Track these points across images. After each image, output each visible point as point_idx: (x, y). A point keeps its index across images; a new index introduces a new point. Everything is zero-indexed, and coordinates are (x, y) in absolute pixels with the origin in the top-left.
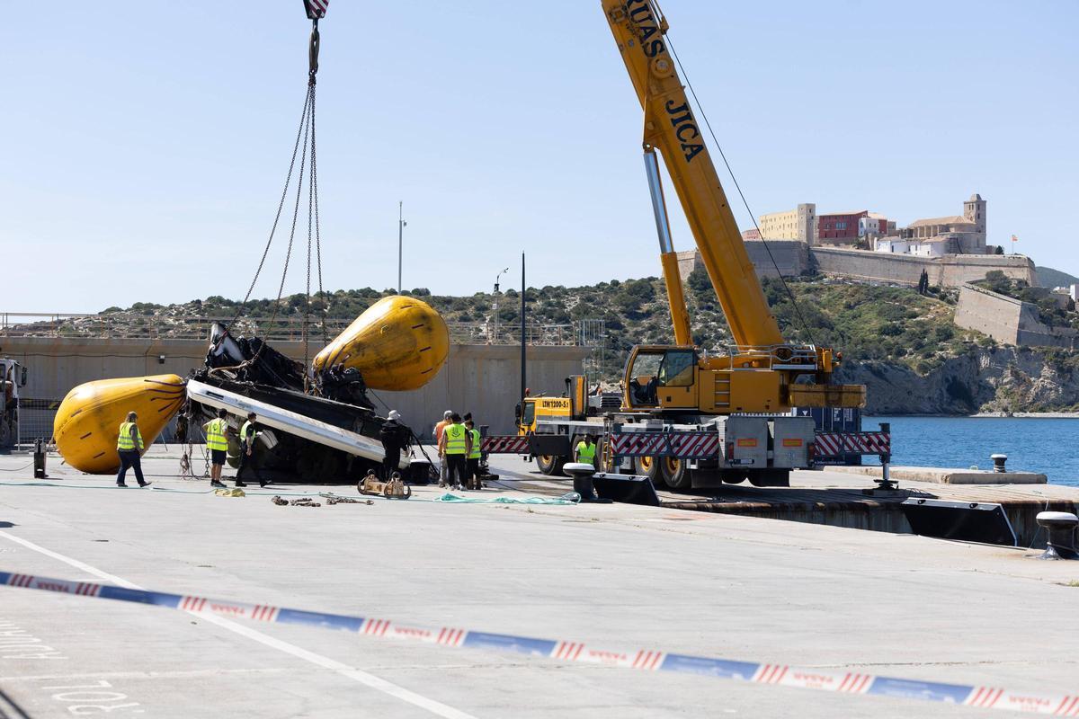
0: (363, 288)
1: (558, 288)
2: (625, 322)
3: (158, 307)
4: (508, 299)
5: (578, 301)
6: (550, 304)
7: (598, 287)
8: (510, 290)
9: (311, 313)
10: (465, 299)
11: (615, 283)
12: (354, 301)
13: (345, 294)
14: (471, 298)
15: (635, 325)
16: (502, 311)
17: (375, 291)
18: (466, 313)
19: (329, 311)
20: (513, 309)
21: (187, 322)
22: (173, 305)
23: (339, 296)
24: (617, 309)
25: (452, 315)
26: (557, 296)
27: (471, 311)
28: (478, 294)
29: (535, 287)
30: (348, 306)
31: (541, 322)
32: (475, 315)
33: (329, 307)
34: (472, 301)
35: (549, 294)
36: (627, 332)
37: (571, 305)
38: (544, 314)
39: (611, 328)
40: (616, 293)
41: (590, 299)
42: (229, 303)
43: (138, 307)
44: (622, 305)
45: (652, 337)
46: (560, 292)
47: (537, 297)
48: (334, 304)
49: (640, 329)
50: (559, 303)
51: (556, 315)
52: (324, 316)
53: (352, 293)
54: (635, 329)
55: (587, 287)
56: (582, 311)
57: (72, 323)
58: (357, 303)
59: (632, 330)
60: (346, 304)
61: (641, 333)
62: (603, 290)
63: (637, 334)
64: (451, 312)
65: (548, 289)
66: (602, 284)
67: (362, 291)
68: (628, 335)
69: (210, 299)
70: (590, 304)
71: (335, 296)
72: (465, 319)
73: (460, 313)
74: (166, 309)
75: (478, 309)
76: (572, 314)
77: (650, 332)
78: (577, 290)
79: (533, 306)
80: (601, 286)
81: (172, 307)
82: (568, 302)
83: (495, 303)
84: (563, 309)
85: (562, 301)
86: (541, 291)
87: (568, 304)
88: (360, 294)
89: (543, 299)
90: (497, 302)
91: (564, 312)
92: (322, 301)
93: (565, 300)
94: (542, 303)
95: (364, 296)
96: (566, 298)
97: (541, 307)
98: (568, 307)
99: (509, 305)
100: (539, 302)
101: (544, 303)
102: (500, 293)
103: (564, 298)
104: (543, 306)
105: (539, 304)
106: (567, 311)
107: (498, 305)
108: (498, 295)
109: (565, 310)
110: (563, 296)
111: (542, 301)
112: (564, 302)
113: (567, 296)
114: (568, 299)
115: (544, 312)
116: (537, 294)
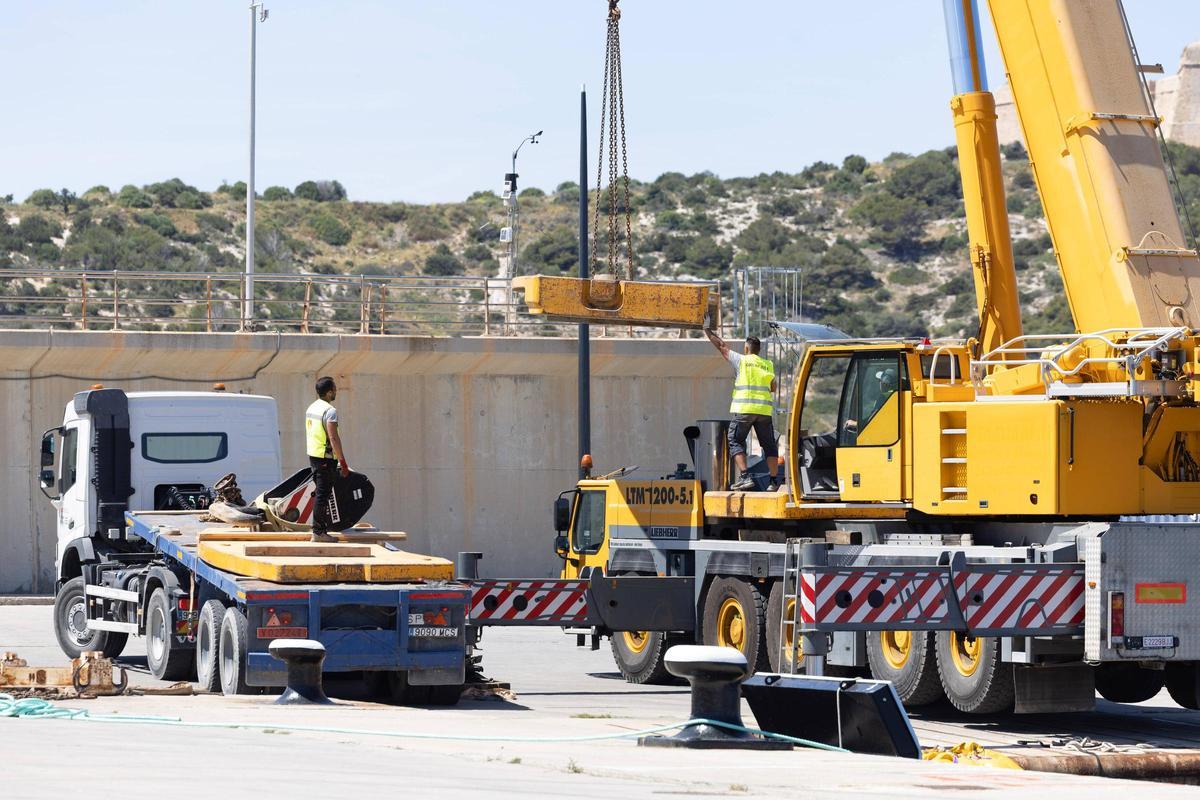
0: (162, 180)
1: (699, 178)
2: (883, 267)
4: (561, 210)
5: (754, 214)
6: (675, 222)
7: (808, 174)
8: (564, 185)
9: (20, 248)
10: (441, 209)
11: (856, 164)
12: (137, 219)
13: (112, 198)
14: (459, 207)
15: (910, 277)
16: (545, 242)
17: (192, 190)
18: (444, 250)
19: (71, 241)
23: (96, 202)
24: (860, 234)
25: (408, 253)
26: (696, 200)
27: (458, 241)
28: (477, 195)
30: (119, 230)
31: (652, 272)
32: (470, 255)
33: (67, 234)
34: (460, 214)
35: (673, 196)
36: (886, 297)
37: (735, 222)
38: (658, 248)
39: (845, 287)
40: (856, 191)
41: (784, 209)
44: (874, 224)
45: (956, 312)
46: (704, 190)
47: (642, 202)
48: (82, 224)
49: (923, 290)
50: (700, 219)
51: (692, 252)
52: (54, 256)
53: (131, 196)
54: (909, 291)
55: (778, 174)
56: (765, 242)
58: (145, 222)
59: (901, 293)
60: (115, 224)
61: (929, 301)
62: (822, 182)
63: (915, 303)
64: (404, 246)
65: (670, 181)
66: (821, 167)
67: (157, 189)
68: (889, 307)
70: (787, 222)
71: (83, 205)
72: (443, 266)
73: (426, 250)
75: (476, 236)
76: (738, 250)
77: (951, 299)
78: (751, 183)
79: (628, 226)
80: (815, 173)
82: (726, 216)
83: (524, 221)
84: (713, 237)
85: (709, 213)
86: (652, 186)
87: (725, 222)
88: (153, 197)
89: (656, 209)
90: (531, 217)
91: (714, 245)
92: (47, 215)
93: (718, 211)
94: (653, 220)
95: (163, 203)
96: (721, 205)
97: (651, 231)
98: (726, 231)
99: (563, 225)
100: (646, 216)
101: (660, 218)
102: (539, 193)
103: (714, 204)
104: (656, 226)
105: (645, 222)
106: (723, 242)
107: (533, 227)
108: (533, 199)
109: (718, 239)
110: (711, 199)
111: (653, 214)
112: (715, 216)
113: (722, 200)
114: (724, 207)
115: (660, 244)
116: (640, 194)
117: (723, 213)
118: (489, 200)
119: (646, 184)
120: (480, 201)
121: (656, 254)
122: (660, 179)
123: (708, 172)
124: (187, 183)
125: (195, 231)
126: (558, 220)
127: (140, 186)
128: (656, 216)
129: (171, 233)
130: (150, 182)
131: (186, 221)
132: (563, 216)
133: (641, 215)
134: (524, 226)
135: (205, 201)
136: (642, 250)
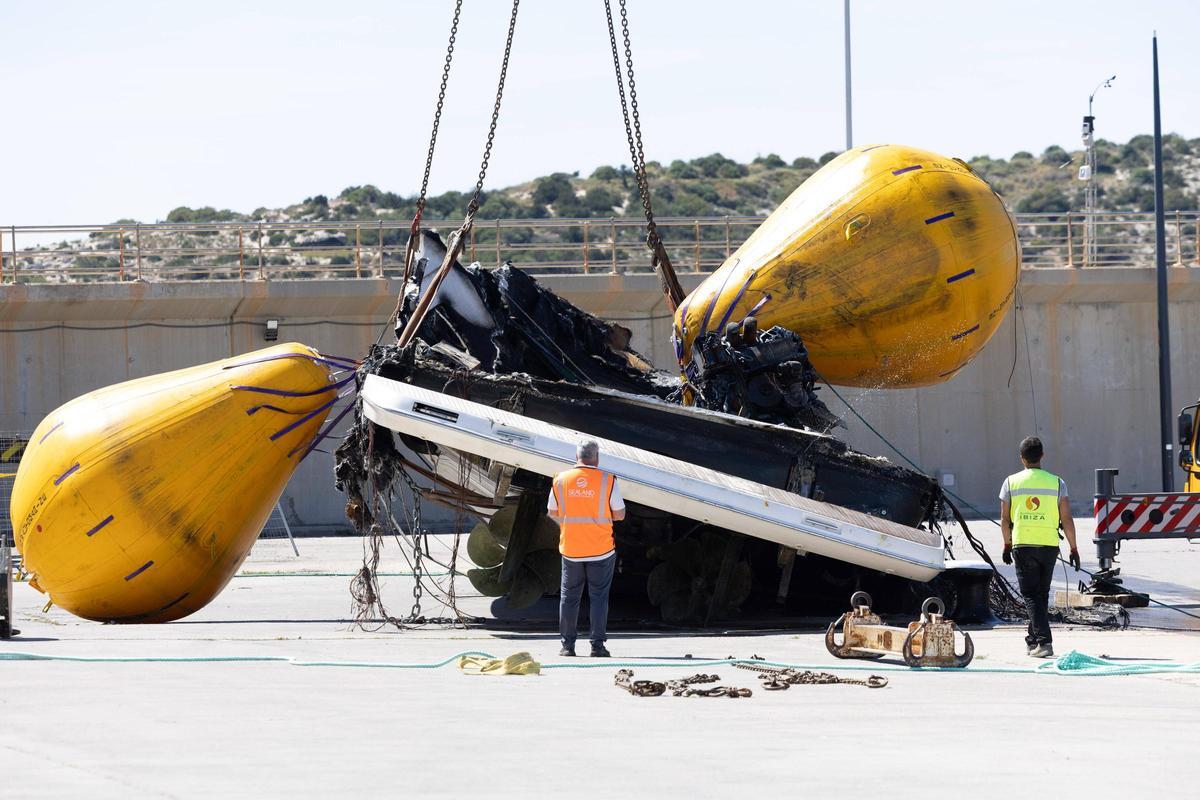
3: (227, 216)
4: (1048, 170)
6: (1148, 178)
8: (1051, 149)
12: (684, 188)
13: (663, 171)
16: (1035, 198)
17: (731, 162)
19: (629, 209)
20: (1059, 192)
21: (297, 248)
22: (263, 210)
26: (1162, 158)
29: (1109, 139)
30: (670, 198)
33: (626, 203)
35: (1145, 155)
38: (1133, 200)
42: (392, 201)
43: (180, 216)
46: (1169, 149)
47: (1117, 161)
48: (639, 194)
53: (679, 169)
57: (30, 261)
58: (692, 191)
60: (667, 194)
65: (1141, 142)
67: (701, 162)
69: (347, 193)
74: (245, 220)
79: (1107, 182)
81: (258, 214)
82: (1191, 170)
83: (1017, 180)
84: (1180, 189)
85: (1176, 168)
86: (1126, 147)
87: (1191, 176)
88: (698, 169)
89: (1130, 166)
90: (1021, 176)
91: (1181, 196)
92: (608, 187)
93: (1184, 167)
94: (1128, 175)
95: (708, 174)
96: (1186, 161)
97: (1126, 185)
98: (1191, 184)
99: (1050, 183)
100: (1122, 172)
101: (1134, 175)
102: (1029, 156)
103: (1179, 161)
104: (1131, 181)
105: (1122, 177)
106: (1189, 193)
107: (1025, 185)
108: (1024, 161)
109: (1185, 191)
110: (1177, 156)
111: (1128, 171)
112: (1181, 171)
113: (1187, 157)
114: (1189, 162)
115: (1134, 197)
116: (1116, 154)
117: (1188, 168)
118: (986, 163)
119: (1121, 146)
120: (979, 164)
121: (1131, 206)
122: (1133, 141)
123: (1173, 133)
124: (727, 156)
125: (735, 197)
126: (1047, 179)
127: (687, 160)
128: (1131, 172)
129: (715, 200)
130: (695, 157)
131: (726, 188)
132: (1049, 175)
133: (1118, 172)
134: (1017, 185)
135: (743, 171)
136: (1119, 202)
